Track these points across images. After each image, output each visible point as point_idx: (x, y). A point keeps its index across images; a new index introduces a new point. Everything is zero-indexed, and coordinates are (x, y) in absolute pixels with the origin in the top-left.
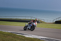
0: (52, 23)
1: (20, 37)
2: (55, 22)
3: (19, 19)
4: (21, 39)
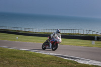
1: (69, 63)
3: (67, 34)
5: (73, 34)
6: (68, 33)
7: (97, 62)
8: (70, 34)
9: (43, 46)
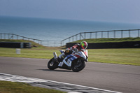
0: (59, 48)
2: (65, 44)
7: (23, 78)
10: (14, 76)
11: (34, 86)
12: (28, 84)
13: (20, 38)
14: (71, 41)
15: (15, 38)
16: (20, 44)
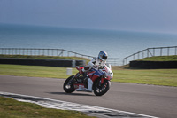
0: (120, 67)
1: (27, 108)
2: (128, 63)
4: (29, 114)
5: (35, 57)
6: (25, 54)
7: (76, 105)
8: (28, 57)
9: (66, 83)
10: (65, 103)
11: (89, 115)
12: (82, 113)
13: (71, 55)
14: (136, 59)
15: (65, 55)
16: (71, 62)
